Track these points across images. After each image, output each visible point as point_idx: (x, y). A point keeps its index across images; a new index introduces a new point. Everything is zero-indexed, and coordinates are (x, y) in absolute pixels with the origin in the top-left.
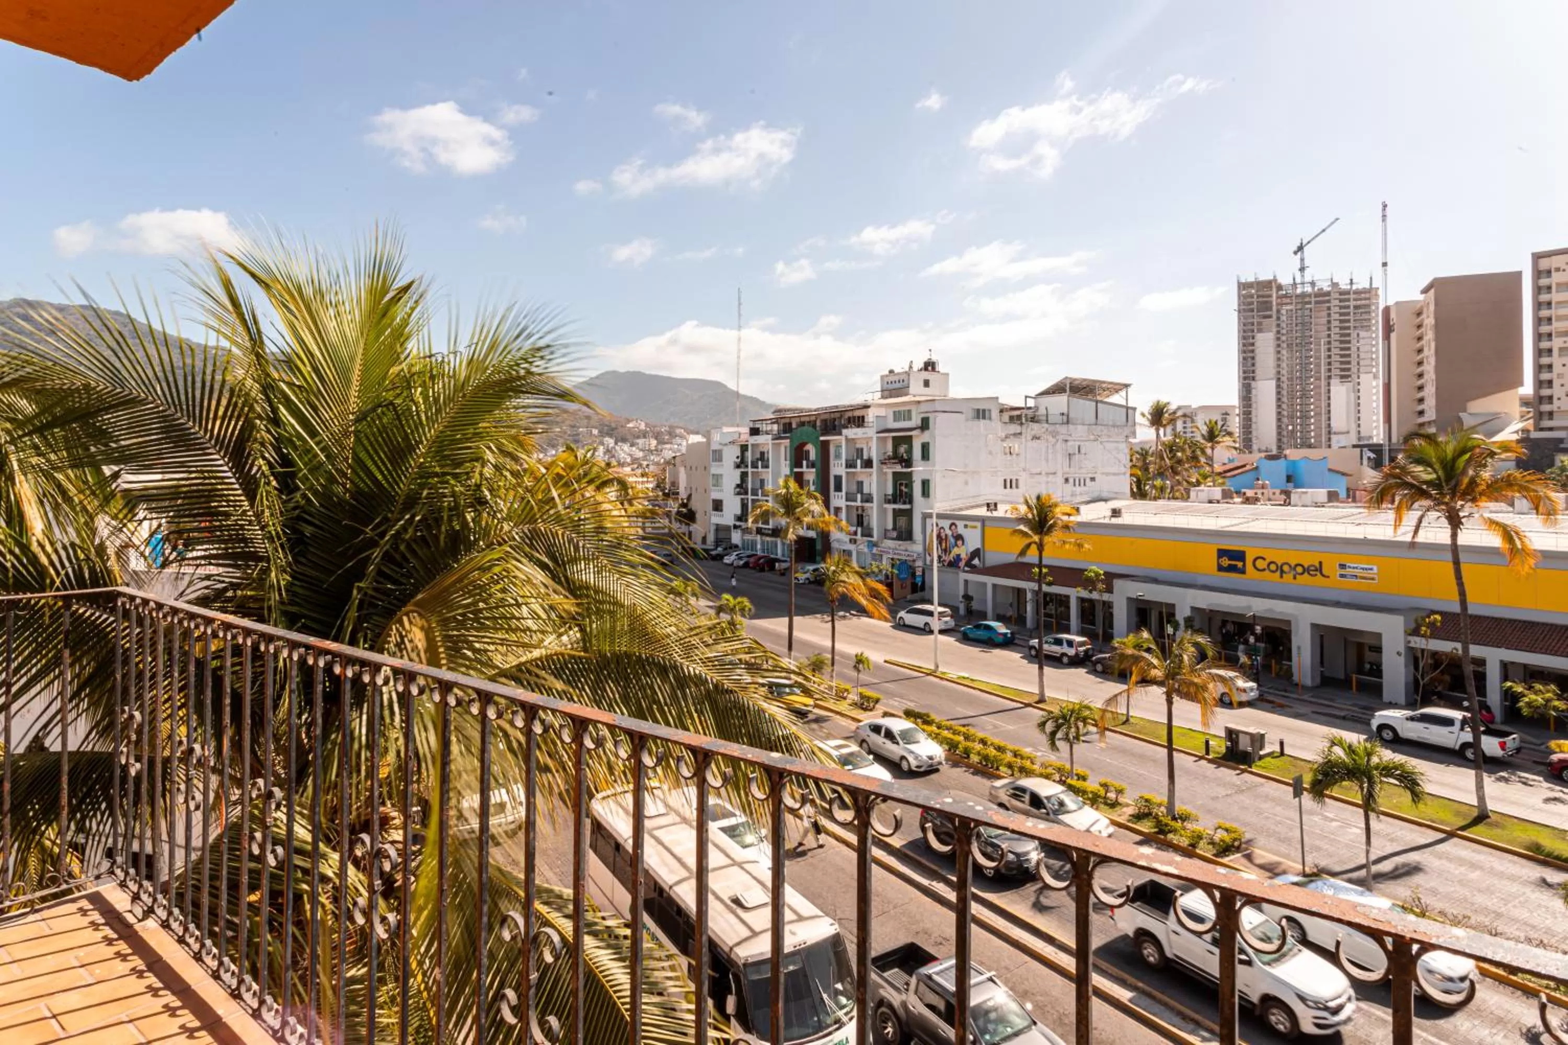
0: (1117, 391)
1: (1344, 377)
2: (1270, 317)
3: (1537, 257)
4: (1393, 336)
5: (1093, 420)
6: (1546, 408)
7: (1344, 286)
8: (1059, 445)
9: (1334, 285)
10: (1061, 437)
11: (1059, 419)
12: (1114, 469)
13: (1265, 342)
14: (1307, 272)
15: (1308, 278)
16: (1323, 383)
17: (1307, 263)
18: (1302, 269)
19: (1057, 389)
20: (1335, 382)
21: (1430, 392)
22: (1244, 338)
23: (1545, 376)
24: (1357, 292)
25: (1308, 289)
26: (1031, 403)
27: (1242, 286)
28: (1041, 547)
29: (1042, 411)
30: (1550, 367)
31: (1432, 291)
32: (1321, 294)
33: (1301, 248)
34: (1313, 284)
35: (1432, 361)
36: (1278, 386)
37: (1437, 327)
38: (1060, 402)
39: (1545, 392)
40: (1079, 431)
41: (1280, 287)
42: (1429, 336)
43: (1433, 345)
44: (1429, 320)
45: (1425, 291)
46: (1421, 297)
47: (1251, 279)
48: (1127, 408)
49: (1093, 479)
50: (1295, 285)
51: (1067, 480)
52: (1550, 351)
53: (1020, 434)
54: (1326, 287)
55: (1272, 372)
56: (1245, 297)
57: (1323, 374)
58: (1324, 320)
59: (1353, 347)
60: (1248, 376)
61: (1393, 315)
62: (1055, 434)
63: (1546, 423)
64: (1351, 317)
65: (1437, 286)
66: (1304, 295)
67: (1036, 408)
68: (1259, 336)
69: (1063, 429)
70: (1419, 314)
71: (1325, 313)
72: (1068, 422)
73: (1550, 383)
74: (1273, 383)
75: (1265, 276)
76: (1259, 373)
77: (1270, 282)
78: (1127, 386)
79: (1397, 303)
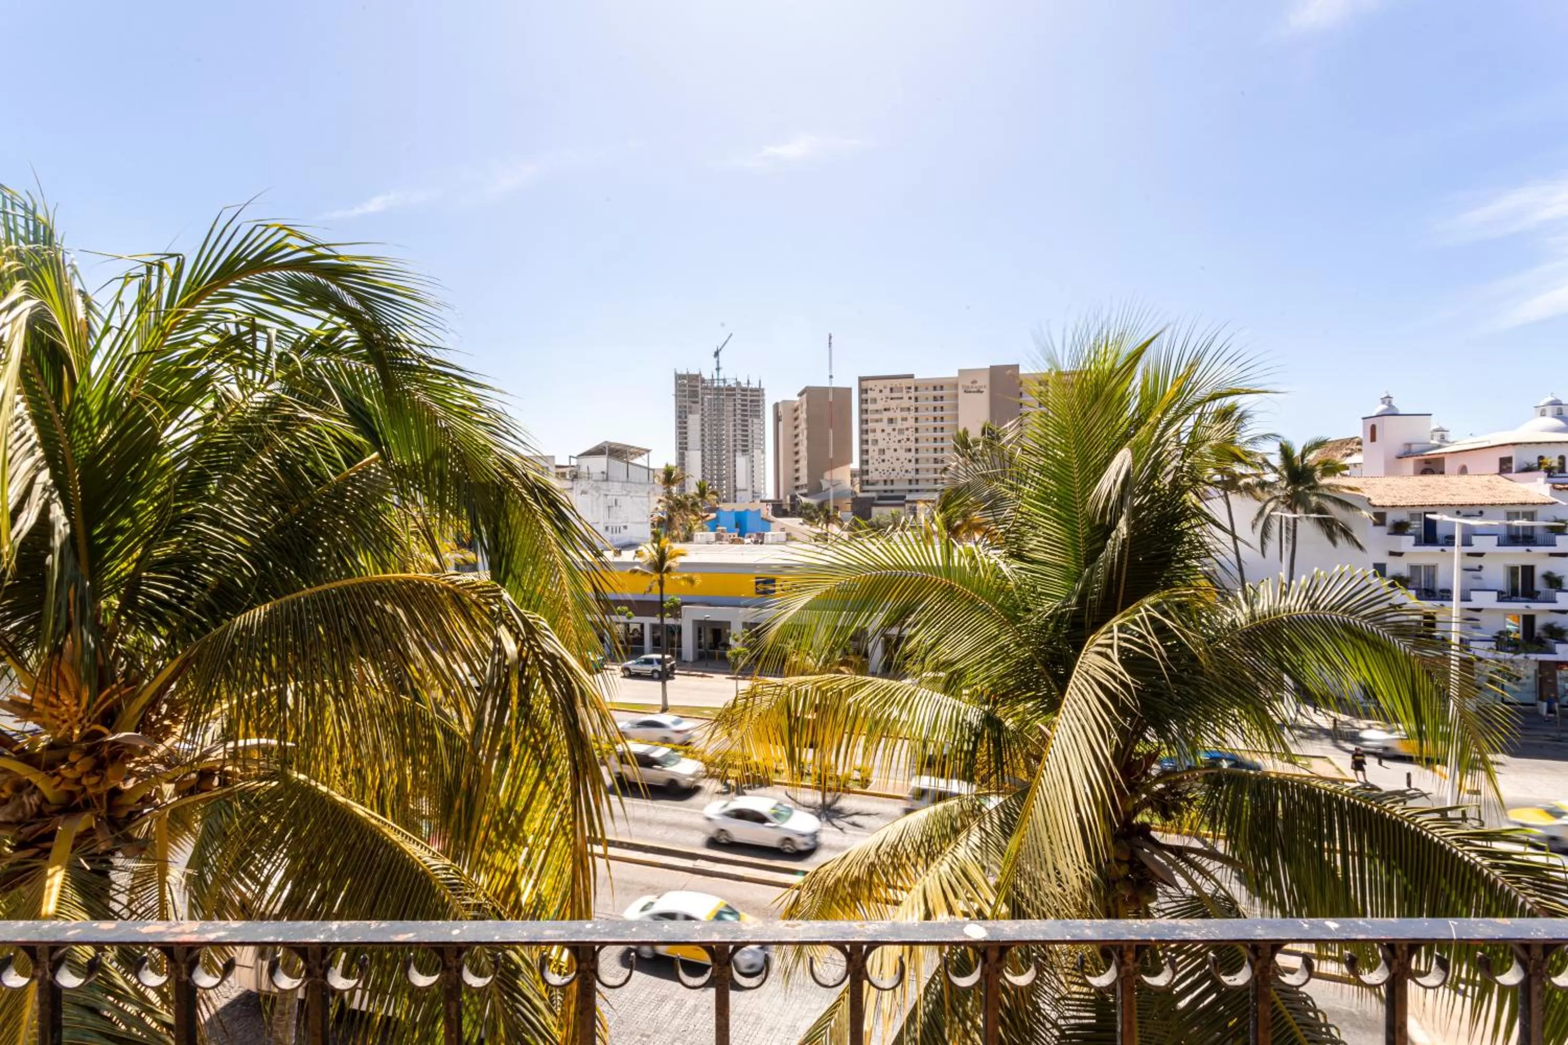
0: (640, 455)
1: (744, 451)
2: (696, 402)
3: (862, 379)
4: (781, 424)
5: (625, 479)
6: (865, 478)
7: (744, 385)
8: (602, 498)
9: (738, 383)
10: (603, 492)
11: (600, 477)
12: (639, 520)
13: (694, 421)
14: (721, 372)
15: (721, 377)
16: (731, 454)
17: (721, 365)
18: (718, 369)
19: (597, 451)
20: (739, 454)
21: (803, 464)
22: (680, 417)
23: (865, 457)
24: (752, 390)
25: (721, 384)
26: (574, 462)
27: (679, 377)
28: (661, 583)
29: (584, 469)
30: (867, 451)
31: (805, 396)
32: (730, 389)
33: (717, 354)
34: (724, 381)
35: (805, 442)
36: (703, 456)
37: (808, 420)
38: (599, 464)
39: (865, 467)
40: (615, 488)
41: (703, 381)
42: (803, 426)
43: (805, 432)
44: (803, 416)
45: (800, 395)
46: (797, 399)
47: (685, 372)
48: (649, 469)
49: (625, 527)
50: (713, 380)
51: (607, 528)
52: (867, 441)
53: (572, 489)
54: (732, 383)
55: (699, 444)
56: (680, 385)
57: (731, 449)
58: (731, 409)
59: (750, 428)
60: (682, 448)
61: (781, 409)
62: (598, 489)
63: (866, 488)
64: (748, 408)
65: (807, 392)
66: (718, 389)
67: (578, 466)
68: (690, 417)
69: (604, 485)
70: (796, 410)
71: (732, 404)
72: (607, 480)
73: (867, 461)
74: (699, 453)
75: (694, 371)
76: (690, 446)
77: (697, 376)
78: (648, 451)
79: (784, 402)
